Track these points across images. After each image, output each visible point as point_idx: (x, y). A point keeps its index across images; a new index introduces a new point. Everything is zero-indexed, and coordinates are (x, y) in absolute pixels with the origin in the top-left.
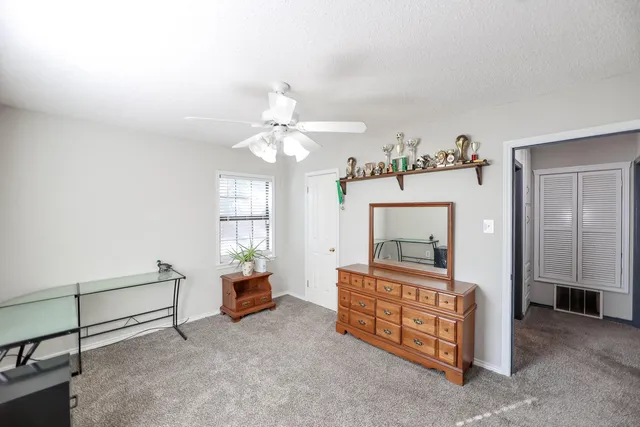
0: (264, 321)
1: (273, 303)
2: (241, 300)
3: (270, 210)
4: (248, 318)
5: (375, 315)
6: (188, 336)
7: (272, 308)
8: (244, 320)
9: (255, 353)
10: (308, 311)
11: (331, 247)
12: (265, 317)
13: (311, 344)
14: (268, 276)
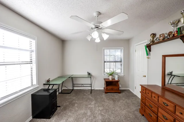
0: (114, 96)
1: (119, 91)
2: (108, 87)
3: (122, 59)
4: (110, 94)
5: (157, 115)
6: (92, 93)
7: (120, 93)
8: (108, 94)
9: (103, 106)
10: (133, 99)
11: (144, 75)
12: (115, 95)
13: (124, 112)
14: (118, 81)
